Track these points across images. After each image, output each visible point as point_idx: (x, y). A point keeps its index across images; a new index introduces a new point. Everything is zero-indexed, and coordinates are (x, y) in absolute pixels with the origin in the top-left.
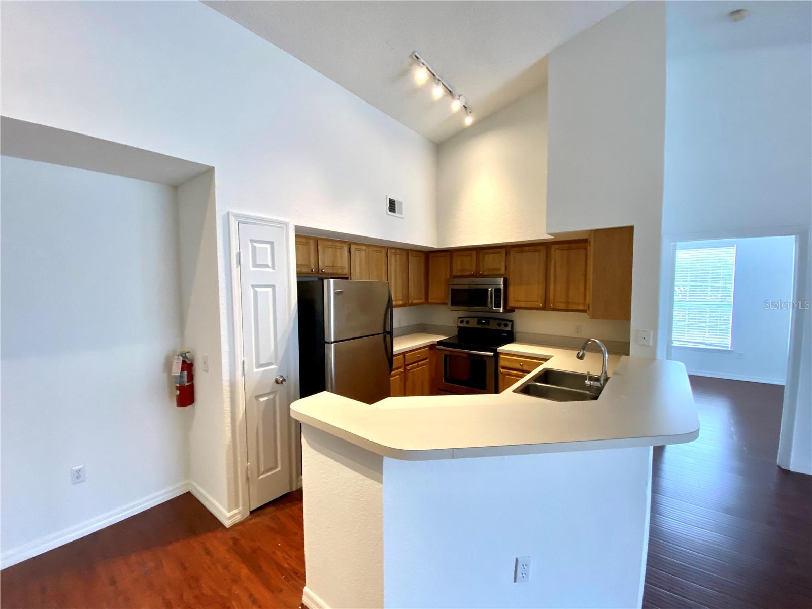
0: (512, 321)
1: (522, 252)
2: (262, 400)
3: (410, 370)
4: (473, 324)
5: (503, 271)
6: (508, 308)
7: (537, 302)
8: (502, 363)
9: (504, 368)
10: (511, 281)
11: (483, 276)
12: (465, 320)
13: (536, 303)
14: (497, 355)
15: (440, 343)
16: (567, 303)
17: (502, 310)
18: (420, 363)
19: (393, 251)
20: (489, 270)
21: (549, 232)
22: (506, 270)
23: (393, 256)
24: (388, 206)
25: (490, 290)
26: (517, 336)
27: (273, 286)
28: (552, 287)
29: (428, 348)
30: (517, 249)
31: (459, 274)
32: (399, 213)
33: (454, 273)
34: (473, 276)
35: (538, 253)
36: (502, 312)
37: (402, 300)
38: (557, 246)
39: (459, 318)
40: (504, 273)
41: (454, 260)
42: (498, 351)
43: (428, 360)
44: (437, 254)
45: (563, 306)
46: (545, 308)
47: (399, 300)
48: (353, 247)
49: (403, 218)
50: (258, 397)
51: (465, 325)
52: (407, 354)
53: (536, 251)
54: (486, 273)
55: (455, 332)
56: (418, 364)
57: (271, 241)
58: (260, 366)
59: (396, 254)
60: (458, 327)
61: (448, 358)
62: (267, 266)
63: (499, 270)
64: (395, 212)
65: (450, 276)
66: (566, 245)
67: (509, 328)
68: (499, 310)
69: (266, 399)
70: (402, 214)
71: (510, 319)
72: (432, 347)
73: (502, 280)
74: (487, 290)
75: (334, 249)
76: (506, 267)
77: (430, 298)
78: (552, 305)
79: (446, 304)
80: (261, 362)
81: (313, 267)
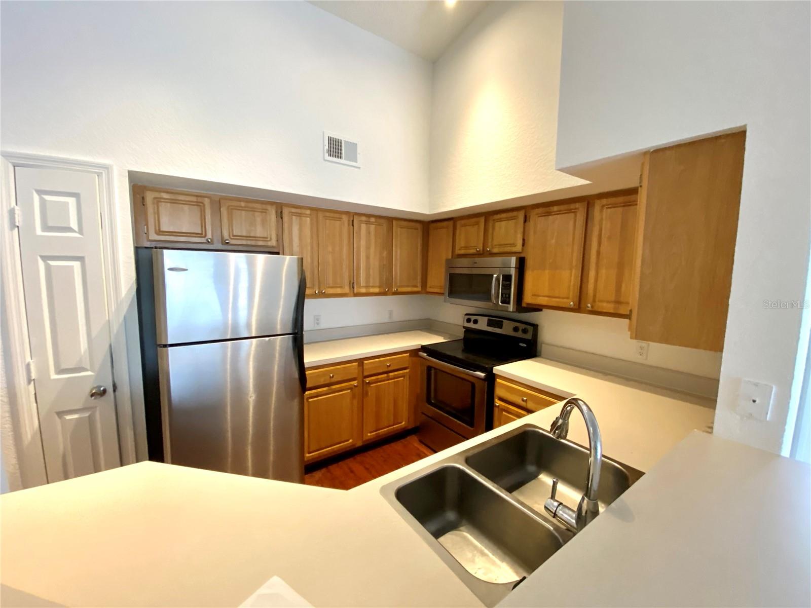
0: (535, 327)
1: (548, 214)
2: (68, 417)
3: (369, 383)
4: (482, 325)
5: (518, 248)
6: (524, 305)
7: (568, 298)
8: (499, 392)
9: (501, 399)
10: (530, 263)
11: (492, 254)
12: (473, 318)
13: (565, 300)
14: (491, 378)
15: (424, 348)
16: (618, 302)
17: (511, 307)
18: (391, 374)
19: (364, 218)
20: (500, 245)
21: (560, 167)
22: (523, 245)
23: (363, 226)
24: (327, 147)
25: (495, 276)
26: (544, 349)
27: (81, 259)
28: (592, 274)
29: (408, 354)
30: (540, 210)
31: (463, 252)
32: (347, 159)
33: (458, 252)
34: (480, 254)
35: (572, 215)
36: (511, 310)
37: (380, 287)
38: (604, 201)
39: (467, 314)
40: (521, 251)
41: (458, 232)
42: (494, 372)
43: (408, 371)
44: (439, 224)
45: (609, 308)
46: (578, 308)
47: (373, 287)
48: (286, 211)
49: (359, 168)
50: (60, 414)
51: (471, 325)
52: (366, 362)
53: (569, 211)
54: (496, 250)
55: (461, 334)
56: (388, 376)
57: (76, 192)
58: (60, 371)
59: (368, 223)
60: (464, 327)
61: (433, 372)
62: (70, 230)
63: (514, 245)
64: (341, 157)
65: (452, 256)
66: (621, 199)
67: (529, 336)
68: (508, 307)
69: (76, 416)
70: (356, 161)
71: (534, 322)
72: (414, 353)
73: (513, 261)
74: (493, 275)
75: (251, 213)
76: (524, 240)
77: (429, 285)
78: (589, 305)
79: (442, 294)
80: (64, 366)
81: (209, 235)
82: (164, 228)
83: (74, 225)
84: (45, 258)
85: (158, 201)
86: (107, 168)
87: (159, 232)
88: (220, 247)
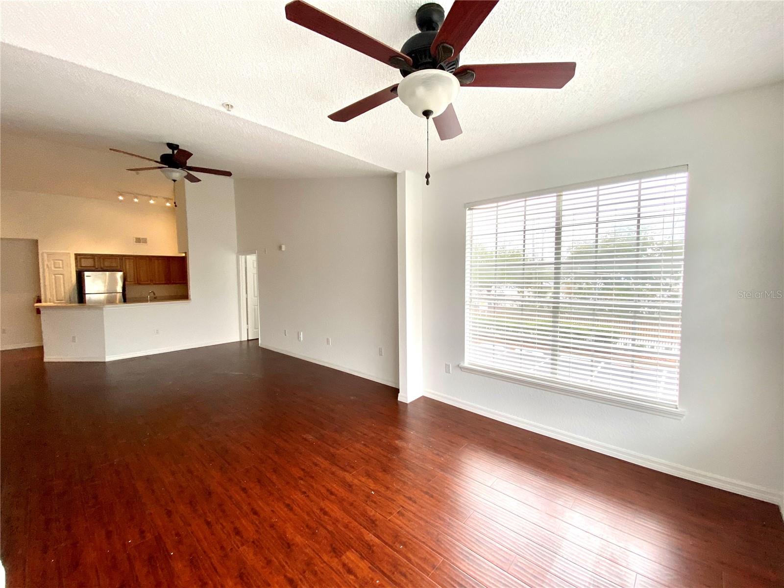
27: (63, 274)
57: (62, 259)
62: (60, 268)
64: (141, 243)
80: (59, 299)
81: (97, 267)
82: (83, 265)
83: (61, 266)
84: (54, 275)
85: (80, 258)
86: (69, 253)
87: (82, 267)
88: (101, 270)
